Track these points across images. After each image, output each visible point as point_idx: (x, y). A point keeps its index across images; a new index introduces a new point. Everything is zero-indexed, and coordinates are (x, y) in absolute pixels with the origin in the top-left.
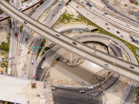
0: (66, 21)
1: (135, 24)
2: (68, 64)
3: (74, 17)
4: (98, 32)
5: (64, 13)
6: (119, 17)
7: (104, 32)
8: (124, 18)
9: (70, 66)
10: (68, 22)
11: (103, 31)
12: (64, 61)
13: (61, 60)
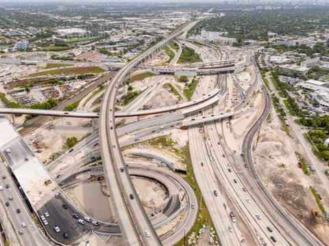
0: (161, 147)
1: (258, 196)
2: (104, 189)
3: (176, 147)
4: (184, 176)
5: (166, 136)
6: (242, 174)
7: (191, 180)
8: (249, 180)
9: (103, 193)
10: (163, 148)
11: (192, 178)
12: (103, 184)
13: (102, 181)
